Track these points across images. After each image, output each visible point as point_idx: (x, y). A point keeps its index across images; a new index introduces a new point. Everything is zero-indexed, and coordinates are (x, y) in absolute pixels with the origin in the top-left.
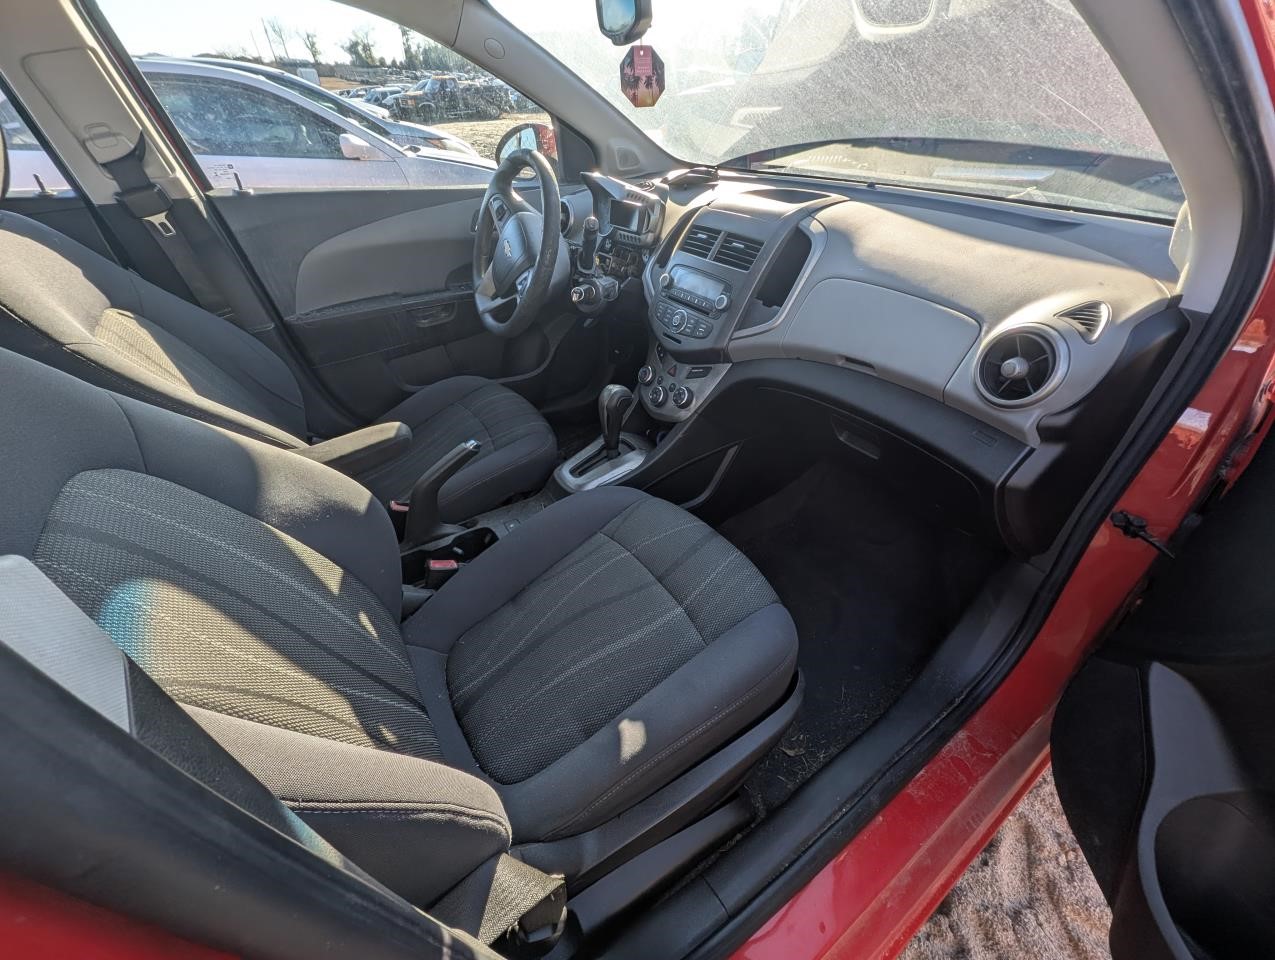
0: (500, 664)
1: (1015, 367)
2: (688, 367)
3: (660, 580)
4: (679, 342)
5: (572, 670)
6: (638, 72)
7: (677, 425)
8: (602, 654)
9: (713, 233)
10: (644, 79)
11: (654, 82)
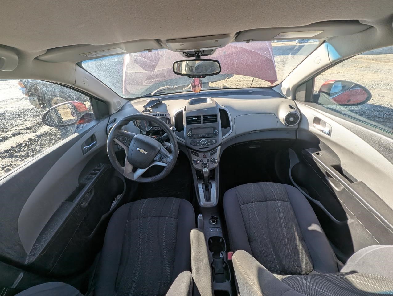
0: (274, 255)
1: (292, 119)
2: (209, 153)
3: (266, 201)
4: (208, 148)
5: (285, 235)
6: (196, 84)
7: (216, 169)
8: (283, 225)
9: (199, 117)
10: (197, 85)
11: (199, 86)
